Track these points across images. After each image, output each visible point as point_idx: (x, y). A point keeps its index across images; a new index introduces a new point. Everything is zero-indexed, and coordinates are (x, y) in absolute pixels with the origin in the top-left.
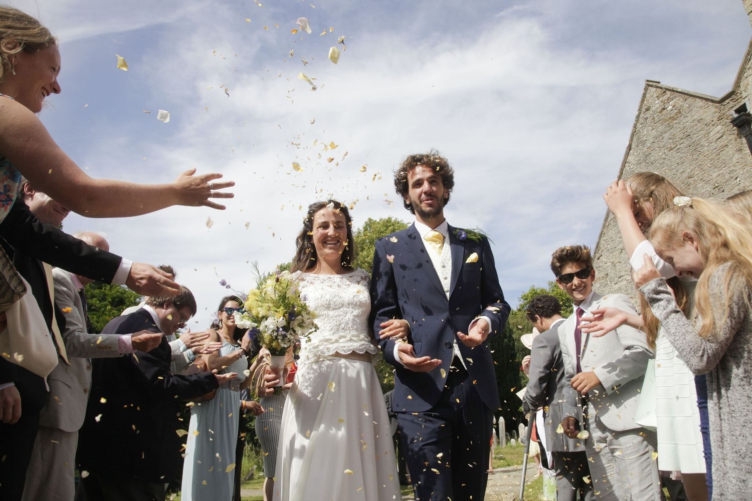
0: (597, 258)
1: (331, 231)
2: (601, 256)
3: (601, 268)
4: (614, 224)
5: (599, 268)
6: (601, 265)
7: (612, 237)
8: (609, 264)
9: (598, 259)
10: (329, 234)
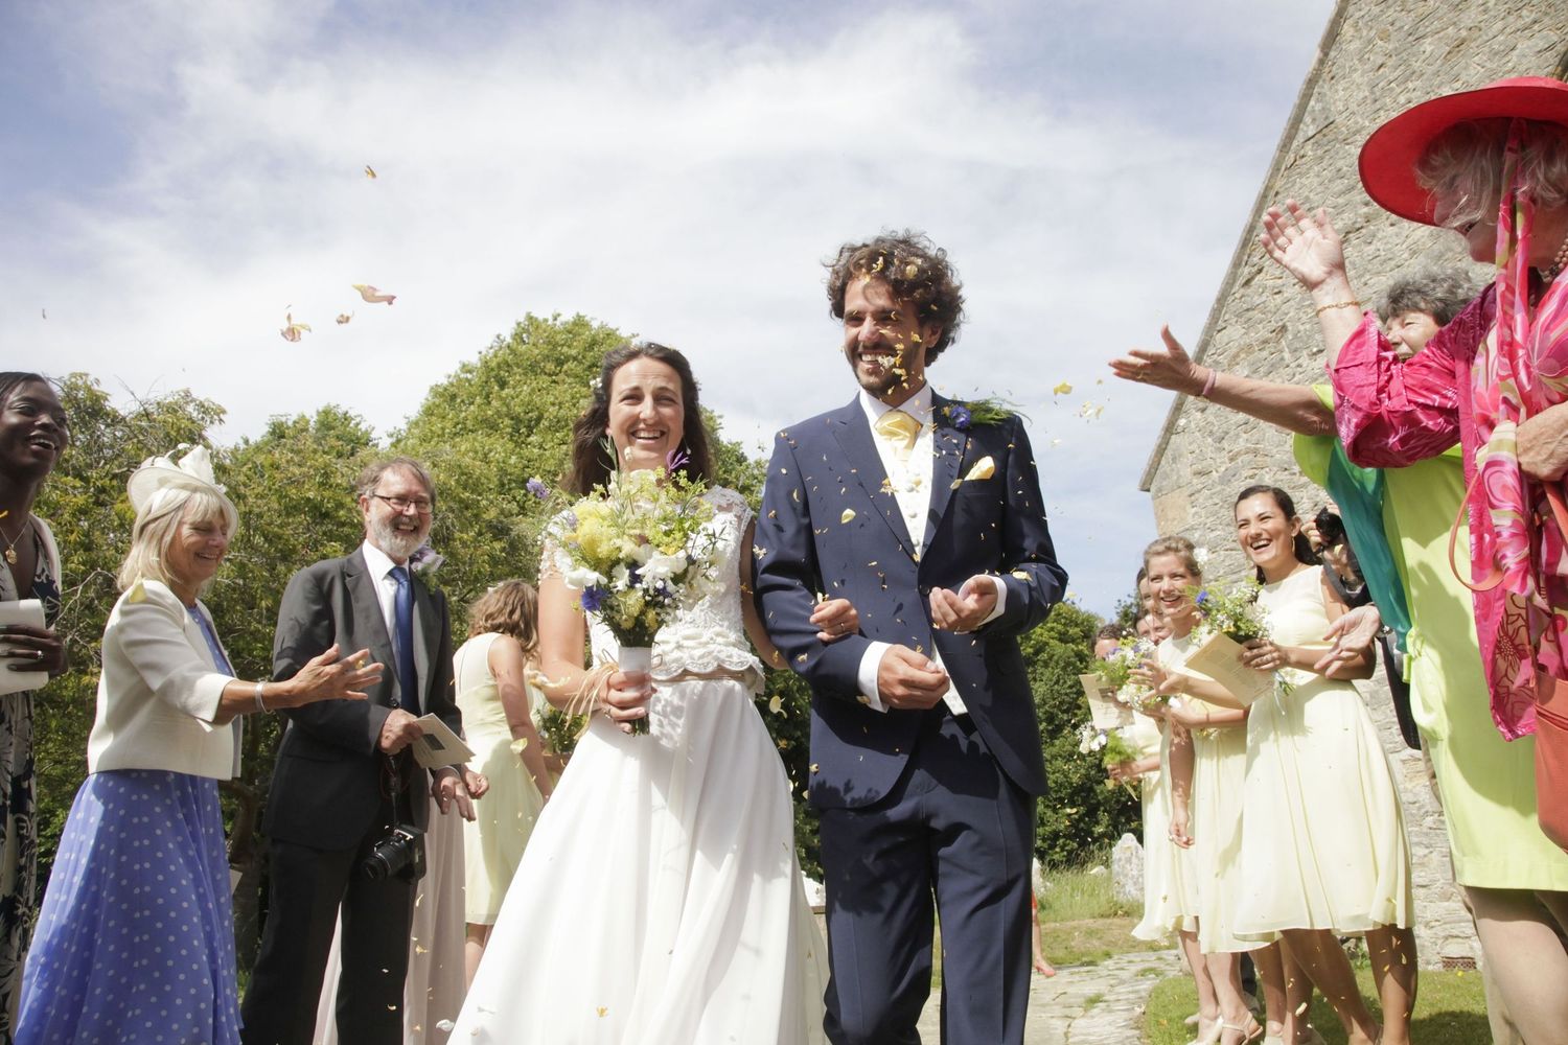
0: (1242, 280)
1: (646, 409)
2: (1260, 271)
3: (1257, 315)
4: (1320, 152)
5: (1251, 313)
6: (1257, 300)
7: (1307, 198)
8: (1288, 292)
9: (1247, 283)
10: (642, 416)
